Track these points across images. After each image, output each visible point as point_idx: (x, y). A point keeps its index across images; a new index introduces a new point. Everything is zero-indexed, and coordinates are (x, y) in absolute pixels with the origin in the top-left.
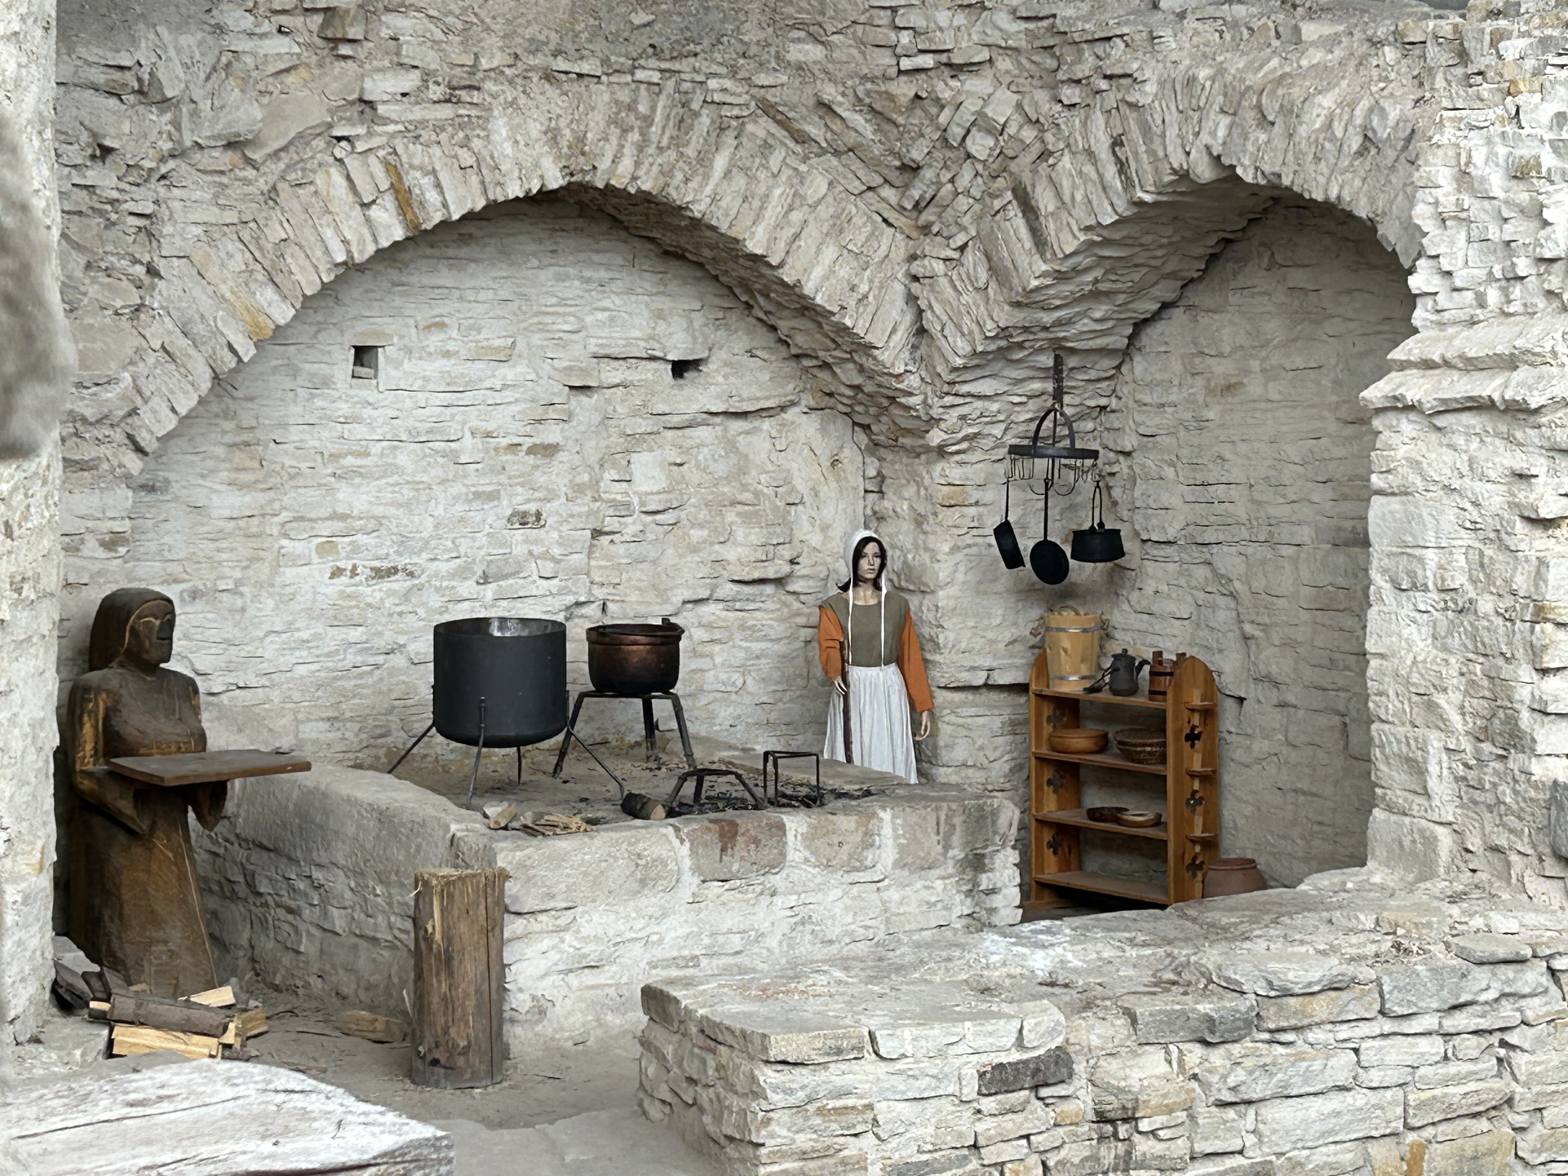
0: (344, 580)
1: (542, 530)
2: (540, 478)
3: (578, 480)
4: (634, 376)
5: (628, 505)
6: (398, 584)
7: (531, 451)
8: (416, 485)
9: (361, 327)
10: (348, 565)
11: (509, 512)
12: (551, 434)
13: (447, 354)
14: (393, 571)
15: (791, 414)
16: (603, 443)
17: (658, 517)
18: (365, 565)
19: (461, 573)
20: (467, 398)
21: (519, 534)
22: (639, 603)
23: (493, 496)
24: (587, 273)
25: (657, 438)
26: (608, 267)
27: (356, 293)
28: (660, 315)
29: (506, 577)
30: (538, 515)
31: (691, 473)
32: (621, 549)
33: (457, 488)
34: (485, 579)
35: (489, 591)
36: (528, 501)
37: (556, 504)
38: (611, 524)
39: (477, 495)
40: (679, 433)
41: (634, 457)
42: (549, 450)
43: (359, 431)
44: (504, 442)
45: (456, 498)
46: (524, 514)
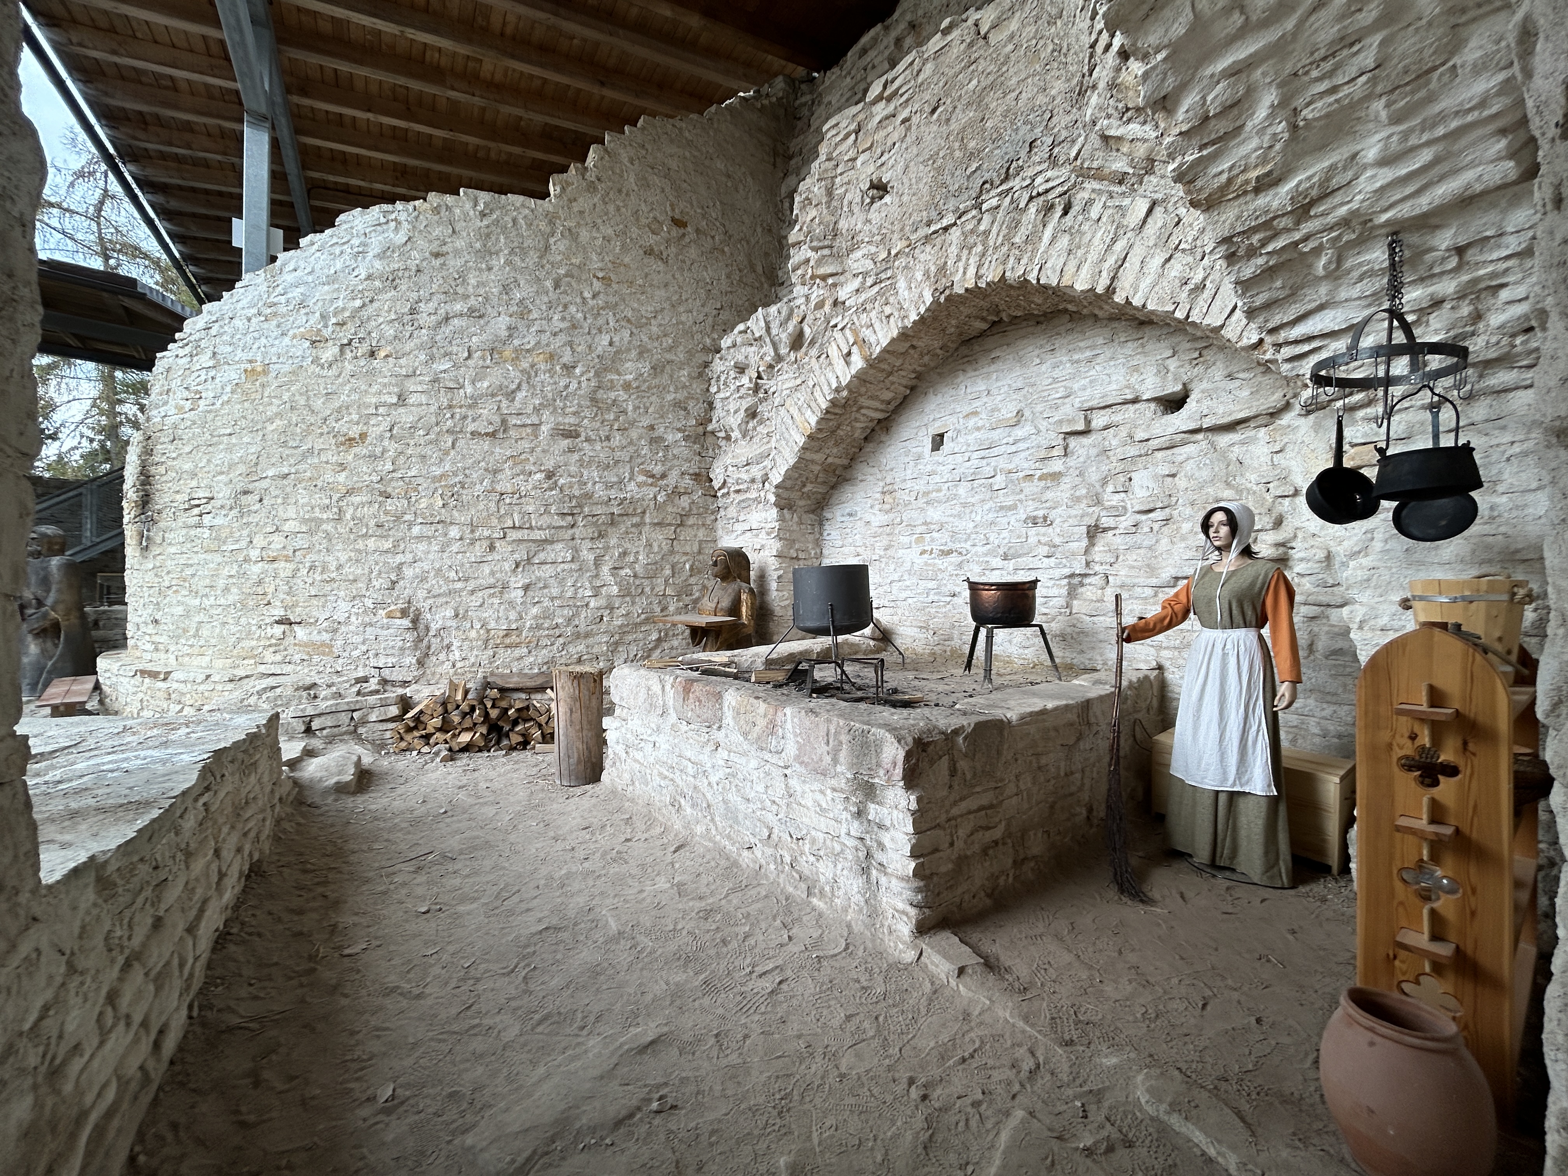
0: (926, 556)
1: (1050, 529)
2: (1049, 495)
3: (1078, 494)
4: (1117, 418)
5: (1125, 508)
6: (954, 558)
7: (1040, 479)
8: (965, 505)
9: (937, 424)
10: (928, 548)
11: (1024, 517)
12: (1056, 466)
13: (978, 429)
14: (950, 552)
15: (1286, 419)
16: (1104, 468)
17: (1151, 515)
18: (936, 547)
19: (991, 553)
20: (995, 451)
21: (1033, 532)
22: (1127, 576)
23: (1013, 507)
24: (1076, 357)
25: (1149, 458)
26: (1092, 347)
27: (933, 407)
28: (1136, 369)
29: (1019, 556)
30: (1045, 518)
31: (1181, 482)
32: (1119, 540)
33: (990, 504)
34: (1005, 557)
35: (1011, 565)
36: (1036, 509)
37: (1059, 511)
38: (1106, 522)
39: (1002, 508)
40: (1169, 452)
41: (1133, 475)
42: (1056, 477)
43: (937, 479)
44: (1021, 475)
45: (990, 510)
46: (1035, 518)
